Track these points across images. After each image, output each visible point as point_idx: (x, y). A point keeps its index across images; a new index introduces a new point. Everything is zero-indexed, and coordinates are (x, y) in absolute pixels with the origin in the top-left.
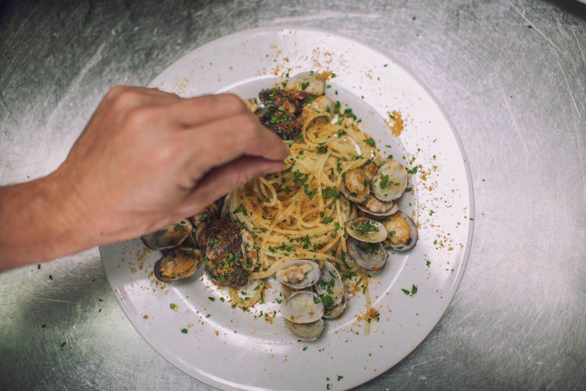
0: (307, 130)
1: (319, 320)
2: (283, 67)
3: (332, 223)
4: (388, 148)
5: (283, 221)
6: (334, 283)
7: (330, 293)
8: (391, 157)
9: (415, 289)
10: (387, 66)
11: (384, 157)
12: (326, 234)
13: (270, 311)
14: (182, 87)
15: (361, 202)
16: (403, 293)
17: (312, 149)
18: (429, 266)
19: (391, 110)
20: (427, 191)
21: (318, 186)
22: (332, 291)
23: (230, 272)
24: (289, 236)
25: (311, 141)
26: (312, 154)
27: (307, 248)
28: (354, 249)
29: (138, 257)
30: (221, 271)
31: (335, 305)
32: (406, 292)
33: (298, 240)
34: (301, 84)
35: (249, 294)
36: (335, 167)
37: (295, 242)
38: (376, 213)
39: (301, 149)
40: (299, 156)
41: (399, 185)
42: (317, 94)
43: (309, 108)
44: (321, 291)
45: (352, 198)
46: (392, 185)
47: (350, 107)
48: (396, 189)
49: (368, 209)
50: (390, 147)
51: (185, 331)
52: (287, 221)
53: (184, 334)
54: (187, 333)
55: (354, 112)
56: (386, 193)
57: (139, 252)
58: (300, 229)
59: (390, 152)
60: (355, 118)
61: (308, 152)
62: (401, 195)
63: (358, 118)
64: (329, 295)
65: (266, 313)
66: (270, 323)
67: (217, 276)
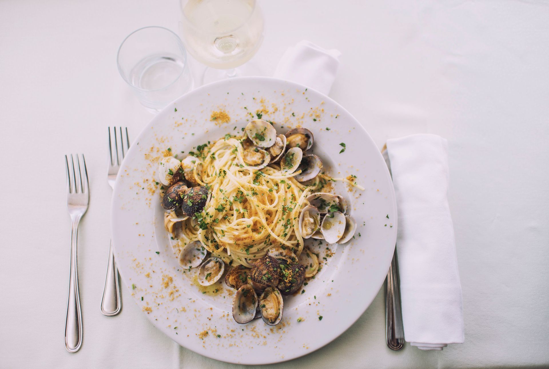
0: (202, 182)
1: (346, 218)
2: (150, 185)
3: (280, 184)
4: (236, 129)
5: (267, 221)
6: (323, 200)
7: (329, 205)
8: (243, 129)
9: (343, 145)
10: (177, 109)
11: (242, 133)
12: (286, 192)
13: (325, 252)
14: (139, 266)
15: (270, 159)
16: (342, 153)
17: (219, 182)
18: (330, 129)
19: (209, 118)
20: (277, 113)
21: (250, 185)
22: (328, 203)
23: (291, 274)
24: (279, 219)
25: (213, 181)
26: (224, 183)
27: (292, 209)
28: (302, 177)
29: (257, 338)
30: (288, 279)
31: (339, 204)
32: (342, 151)
33: (283, 214)
34: (169, 175)
35: (308, 263)
36: (239, 168)
37: (285, 217)
38: (281, 151)
39: (218, 190)
40: (223, 193)
41: (266, 128)
42: (179, 166)
43: (187, 175)
44: (326, 211)
45: (265, 164)
46: (264, 132)
47: (196, 146)
48: (268, 131)
49: (277, 156)
50: (236, 127)
51: (320, 318)
52: (267, 217)
53: (323, 319)
54: (322, 317)
55: (201, 144)
56: (269, 140)
57: (252, 335)
58: (276, 210)
59: (239, 129)
60: (206, 145)
61: (222, 185)
62: (275, 130)
63: (207, 143)
64: (330, 206)
65: (326, 255)
66: (333, 255)
67: (290, 284)
